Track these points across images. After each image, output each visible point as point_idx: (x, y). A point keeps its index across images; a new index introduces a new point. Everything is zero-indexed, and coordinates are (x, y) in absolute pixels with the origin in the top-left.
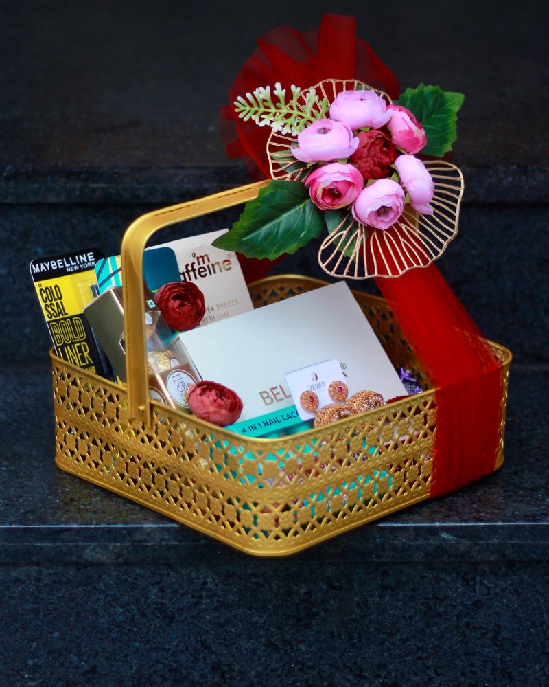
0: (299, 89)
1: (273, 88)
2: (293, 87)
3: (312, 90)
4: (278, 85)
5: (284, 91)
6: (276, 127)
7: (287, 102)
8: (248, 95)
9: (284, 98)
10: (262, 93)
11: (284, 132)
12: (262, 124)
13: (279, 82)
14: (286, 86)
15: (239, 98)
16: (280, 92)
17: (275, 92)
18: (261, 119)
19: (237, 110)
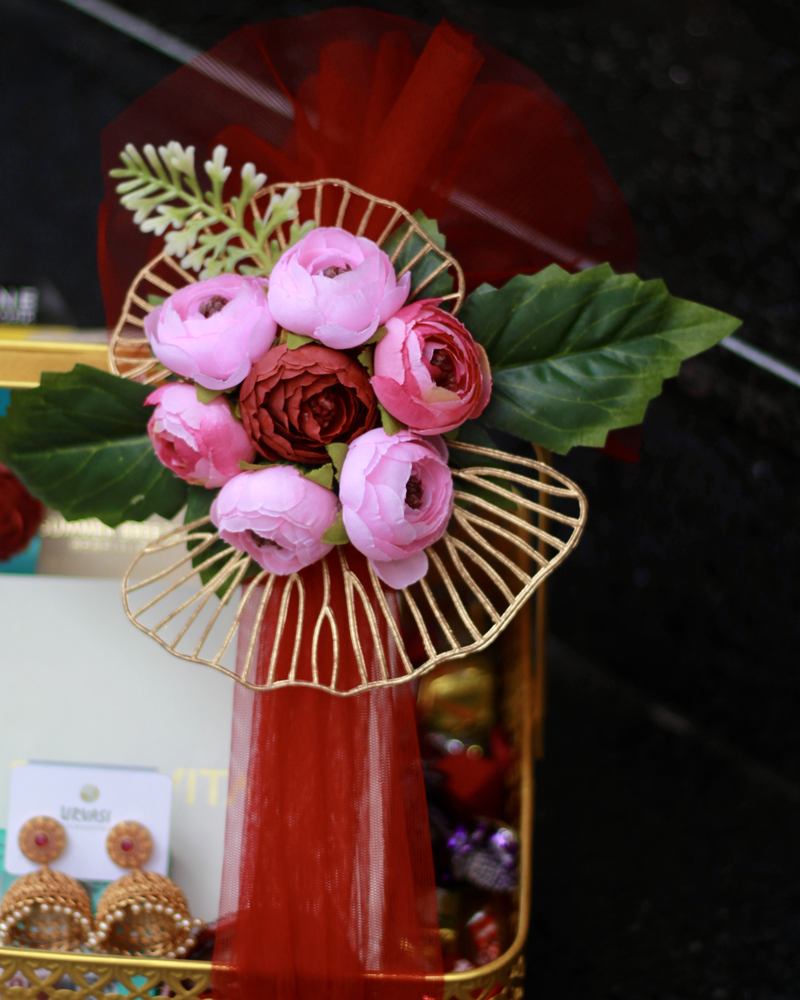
0: (262, 178)
1: (203, 155)
2: (248, 169)
3: (293, 191)
4: (220, 152)
5: (228, 170)
6: (176, 244)
7: (226, 198)
8: (149, 149)
9: (222, 186)
10: (178, 155)
11: (186, 263)
12: (147, 226)
13: (225, 144)
14: (234, 161)
15: (130, 148)
16: (217, 167)
17: (209, 166)
18: (154, 214)
19: (114, 173)
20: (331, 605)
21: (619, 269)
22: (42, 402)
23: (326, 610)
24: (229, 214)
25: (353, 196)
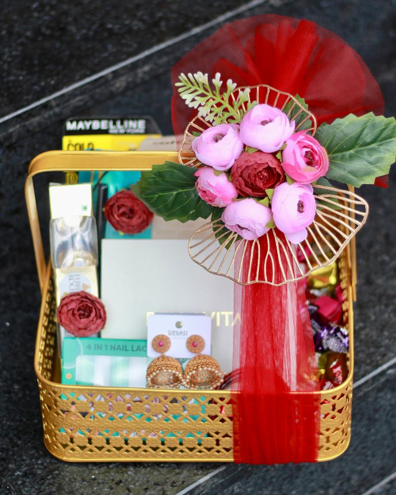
0: (235, 85)
1: (211, 77)
2: (230, 82)
3: (248, 90)
4: (218, 75)
5: (221, 82)
6: (202, 112)
7: (221, 93)
8: (190, 75)
9: (219, 88)
10: (201, 77)
11: (207, 119)
12: (191, 105)
13: (220, 72)
14: (224, 79)
15: (182, 74)
16: (217, 81)
17: (214, 81)
18: (193, 100)
19: (177, 84)
20: (271, 251)
21: (377, 114)
22: (153, 176)
23: (269, 252)
24: (223, 99)
25: (271, 90)
